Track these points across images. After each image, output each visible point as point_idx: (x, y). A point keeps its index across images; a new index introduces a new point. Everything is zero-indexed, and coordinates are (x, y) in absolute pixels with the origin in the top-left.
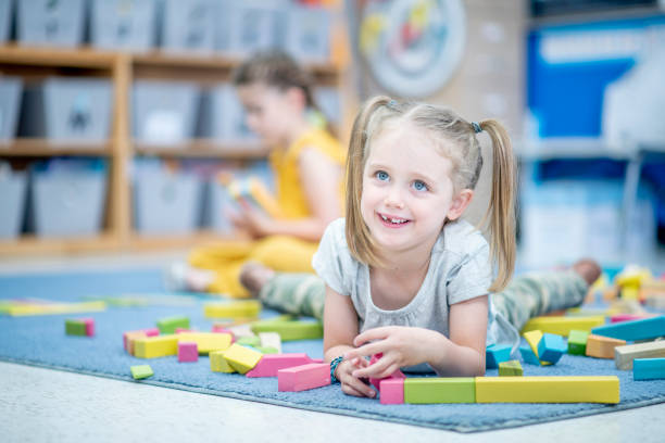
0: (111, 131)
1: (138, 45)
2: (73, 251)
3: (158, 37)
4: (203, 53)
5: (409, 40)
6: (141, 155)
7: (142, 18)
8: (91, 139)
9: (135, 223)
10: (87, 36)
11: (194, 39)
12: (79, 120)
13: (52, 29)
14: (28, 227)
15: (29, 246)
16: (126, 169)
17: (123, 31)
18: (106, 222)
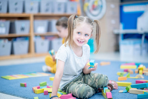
0: (30, 31)
1: (35, 12)
2: (22, 58)
3: (39, 10)
4: (49, 13)
5: (94, 8)
6: (36, 36)
7: (36, 6)
8: (25, 33)
9: (35, 51)
10: (24, 11)
11: (47, 10)
12: (23, 29)
13: (16, 9)
14: (12, 53)
15: (13, 57)
16: (33, 39)
17: (32, 9)
18: (29, 51)
